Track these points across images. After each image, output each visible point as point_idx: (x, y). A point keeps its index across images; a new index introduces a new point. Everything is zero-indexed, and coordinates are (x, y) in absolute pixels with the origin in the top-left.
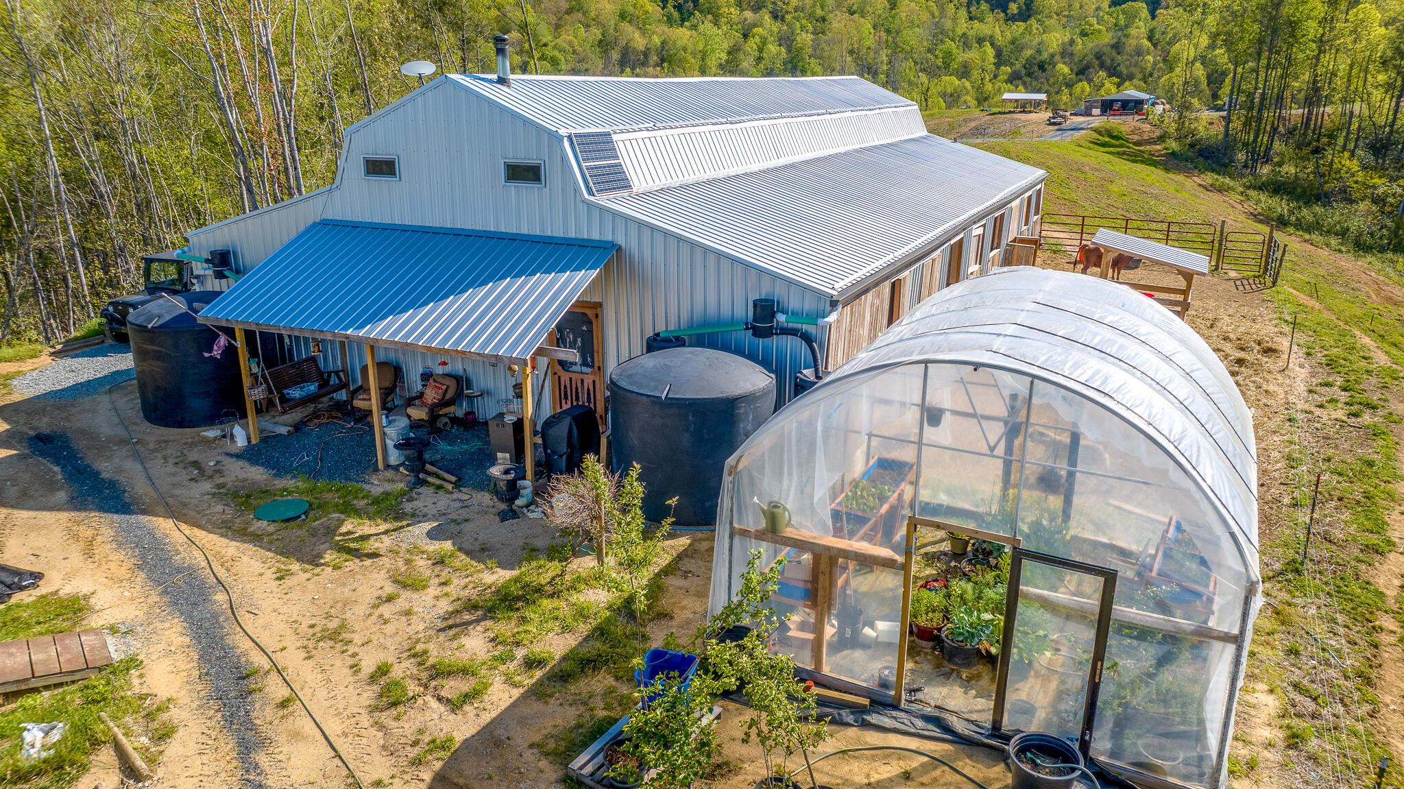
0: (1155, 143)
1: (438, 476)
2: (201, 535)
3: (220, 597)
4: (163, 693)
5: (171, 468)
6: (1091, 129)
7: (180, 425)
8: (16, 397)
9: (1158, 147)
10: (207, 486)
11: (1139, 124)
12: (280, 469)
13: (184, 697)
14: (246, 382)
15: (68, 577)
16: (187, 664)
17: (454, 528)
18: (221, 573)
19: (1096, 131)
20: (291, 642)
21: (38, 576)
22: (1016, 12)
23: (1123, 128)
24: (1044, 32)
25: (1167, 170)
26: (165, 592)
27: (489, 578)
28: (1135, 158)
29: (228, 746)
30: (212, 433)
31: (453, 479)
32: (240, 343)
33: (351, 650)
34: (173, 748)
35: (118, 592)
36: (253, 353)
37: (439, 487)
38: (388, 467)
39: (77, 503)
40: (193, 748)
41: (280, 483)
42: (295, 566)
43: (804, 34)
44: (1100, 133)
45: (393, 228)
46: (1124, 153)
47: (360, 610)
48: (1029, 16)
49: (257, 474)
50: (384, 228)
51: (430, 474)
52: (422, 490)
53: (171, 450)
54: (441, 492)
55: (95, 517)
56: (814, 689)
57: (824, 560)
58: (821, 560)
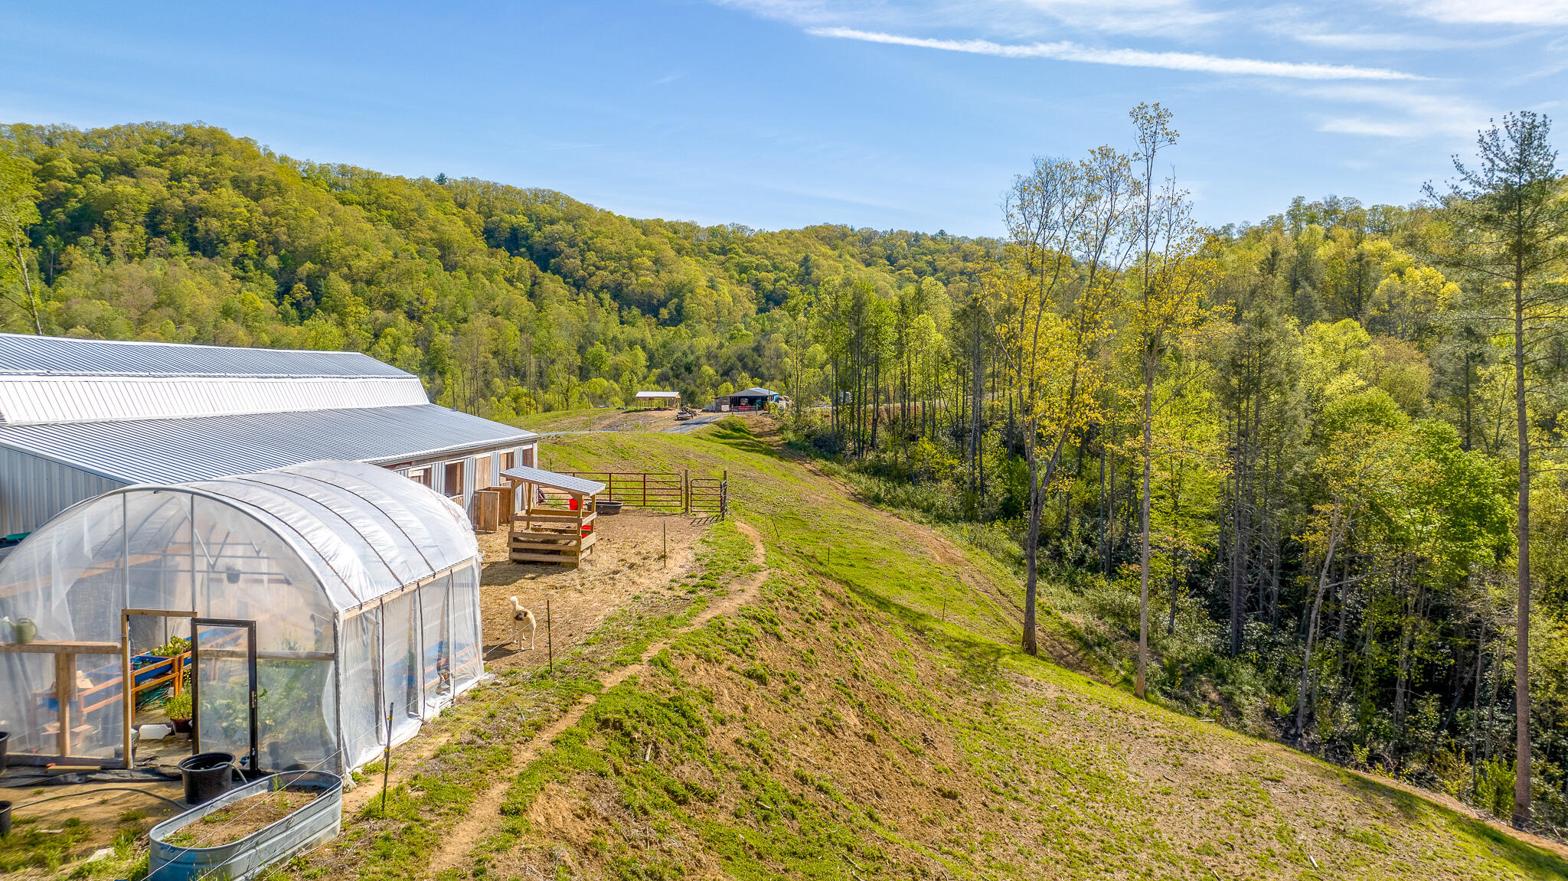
0: (775, 434)
6: (714, 423)
9: (777, 438)
11: (761, 418)
19: (718, 424)
22: (667, 317)
23: (746, 422)
24: (694, 336)
25: (781, 458)
28: (753, 448)
43: (443, 336)
44: (723, 426)
46: (743, 444)
48: (681, 321)
56: (53, 767)
57: (65, 657)
58: (62, 657)
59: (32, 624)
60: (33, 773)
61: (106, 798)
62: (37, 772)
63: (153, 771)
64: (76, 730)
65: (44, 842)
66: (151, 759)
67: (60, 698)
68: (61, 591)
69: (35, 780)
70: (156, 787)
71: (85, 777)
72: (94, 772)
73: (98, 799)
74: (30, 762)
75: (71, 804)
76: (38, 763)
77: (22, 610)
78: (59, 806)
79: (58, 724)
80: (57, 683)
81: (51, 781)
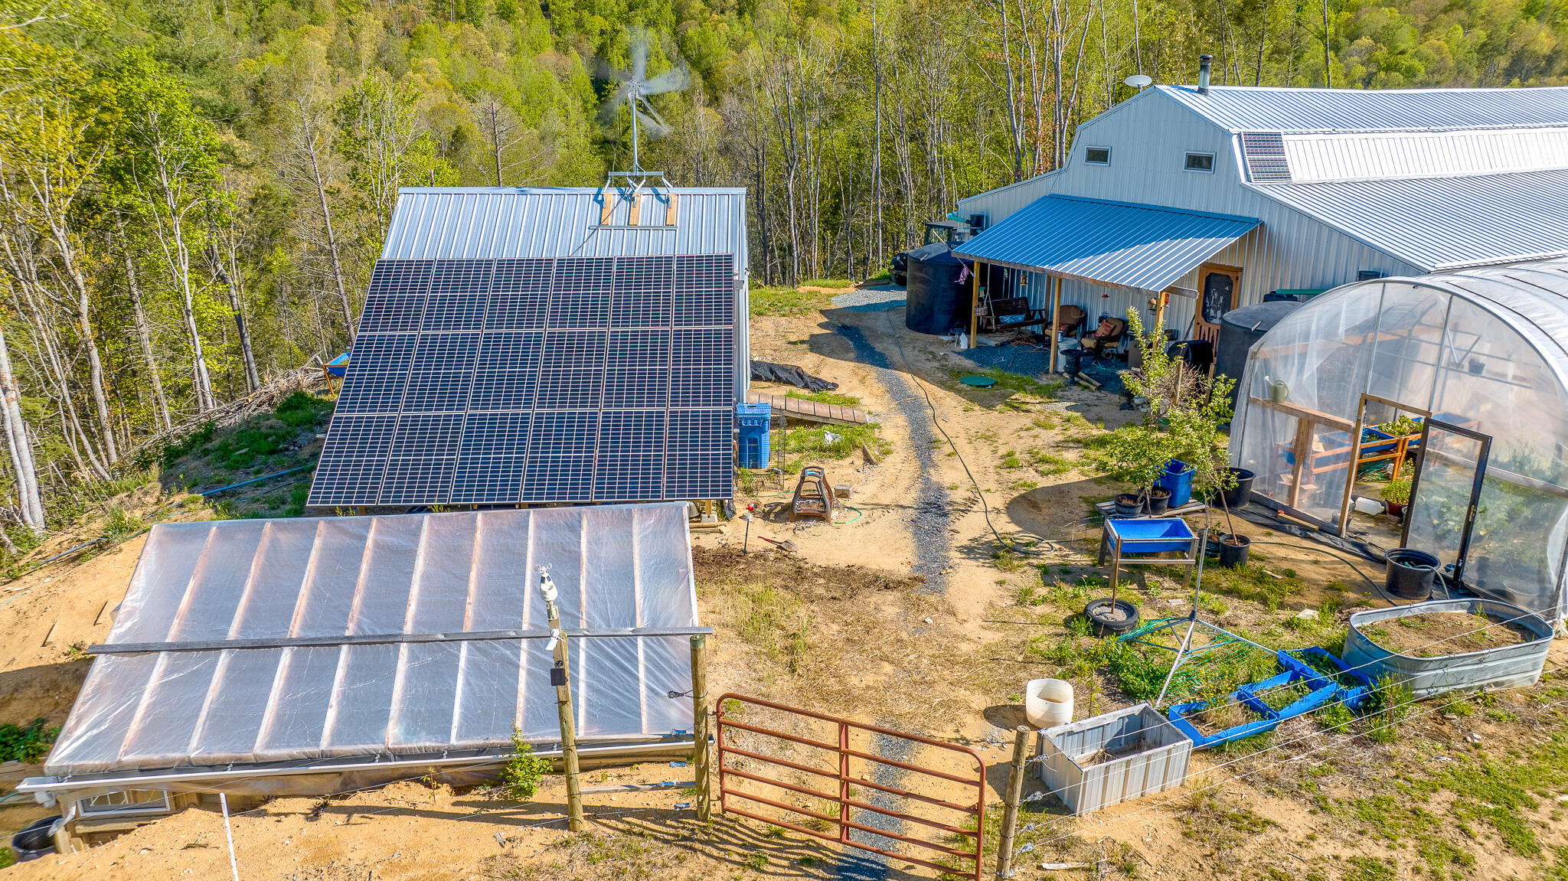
1: (1088, 381)
2: (924, 383)
3: (929, 412)
4: (889, 440)
5: (916, 352)
7: (928, 332)
8: (833, 307)
10: (936, 364)
12: (983, 363)
13: (899, 443)
14: (975, 303)
15: (850, 390)
16: (905, 433)
17: (1085, 408)
18: (933, 402)
20: (962, 435)
21: (835, 386)
26: (900, 404)
27: (1095, 432)
29: (916, 464)
30: (945, 338)
31: (1098, 384)
32: (976, 275)
33: (995, 444)
34: (889, 459)
35: (874, 400)
36: (983, 282)
37: (1086, 388)
38: (1056, 372)
39: (859, 359)
40: (899, 460)
41: (981, 370)
42: (977, 408)
45: (1099, 202)
47: (1007, 432)
49: (969, 364)
50: (1092, 202)
51: (1082, 379)
52: (1074, 388)
53: (919, 344)
54: (1086, 391)
55: (868, 367)
56: (1282, 514)
57: (1307, 423)
58: (1305, 423)
59: (1286, 387)
60: (1266, 513)
61: (1319, 558)
62: (1269, 513)
63: (1361, 547)
64: (1305, 487)
65: (1267, 583)
66: (1362, 534)
67: (1296, 456)
68: (1313, 364)
69: (1267, 522)
70: (1362, 564)
71: (1305, 533)
72: (1312, 531)
73: (1312, 557)
74: (1266, 503)
75: (1292, 554)
76: (1272, 505)
77: (1281, 374)
78: (1282, 552)
79: (1291, 477)
80: (1297, 440)
81: (1280, 526)
